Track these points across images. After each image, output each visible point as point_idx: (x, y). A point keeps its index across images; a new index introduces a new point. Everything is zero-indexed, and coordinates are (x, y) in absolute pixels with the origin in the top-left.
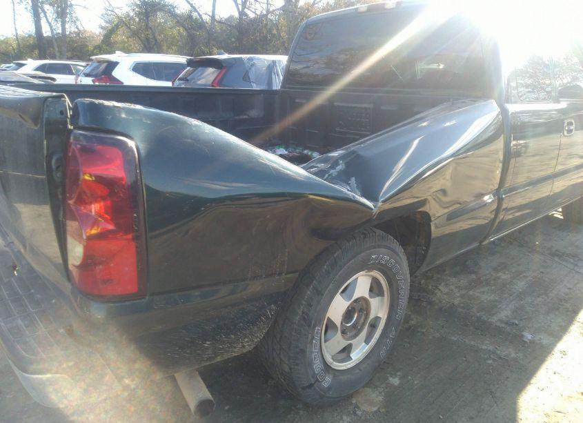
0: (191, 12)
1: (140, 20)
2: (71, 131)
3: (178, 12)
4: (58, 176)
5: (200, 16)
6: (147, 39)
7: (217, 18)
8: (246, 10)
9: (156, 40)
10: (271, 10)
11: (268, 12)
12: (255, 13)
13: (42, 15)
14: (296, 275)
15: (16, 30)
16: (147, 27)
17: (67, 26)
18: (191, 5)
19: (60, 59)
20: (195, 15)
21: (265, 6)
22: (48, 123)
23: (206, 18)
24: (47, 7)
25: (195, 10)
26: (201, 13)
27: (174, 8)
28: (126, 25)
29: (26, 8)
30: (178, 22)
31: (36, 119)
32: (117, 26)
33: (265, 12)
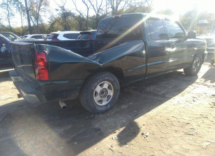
0: (80, 15)
1: (63, 19)
2: (36, 50)
3: (75, 15)
4: (33, 58)
5: (83, 16)
6: (65, 25)
7: (89, 17)
8: (99, 13)
9: (68, 26)
10: (108, 12)
11: (107, 13)
12: (102, 14)
13: (31, 20)
14: (84, 80)
15: (22, 25)
16: (65, 21)
17: (39, 22)
18: (80, 13)
19: (37, 34)
20: (81, 16)
21: (105, 12)
22: (32, 49)
23: (85, 17)
24: (32, 17)
25: (81, 14)
26: (83, 15)
27: (74, 14)
28: (58, 21)
29: (26, 18)
30: (76, 19)
31: (29, 48)
32: (55, 22)
33: (105, 14)
